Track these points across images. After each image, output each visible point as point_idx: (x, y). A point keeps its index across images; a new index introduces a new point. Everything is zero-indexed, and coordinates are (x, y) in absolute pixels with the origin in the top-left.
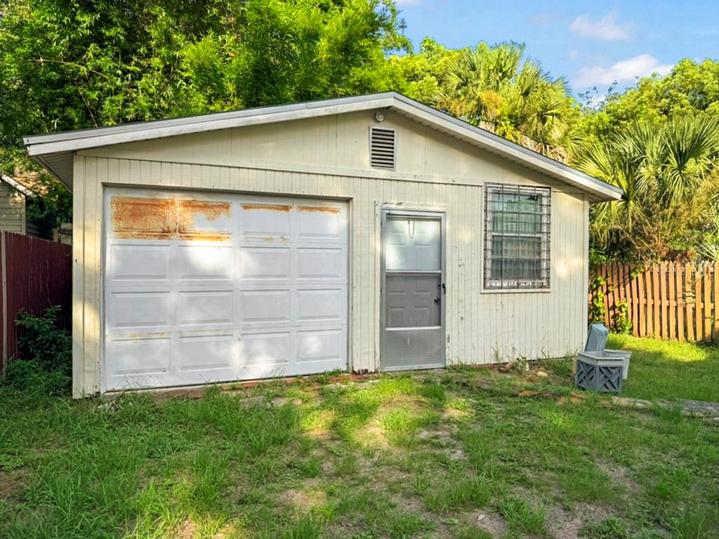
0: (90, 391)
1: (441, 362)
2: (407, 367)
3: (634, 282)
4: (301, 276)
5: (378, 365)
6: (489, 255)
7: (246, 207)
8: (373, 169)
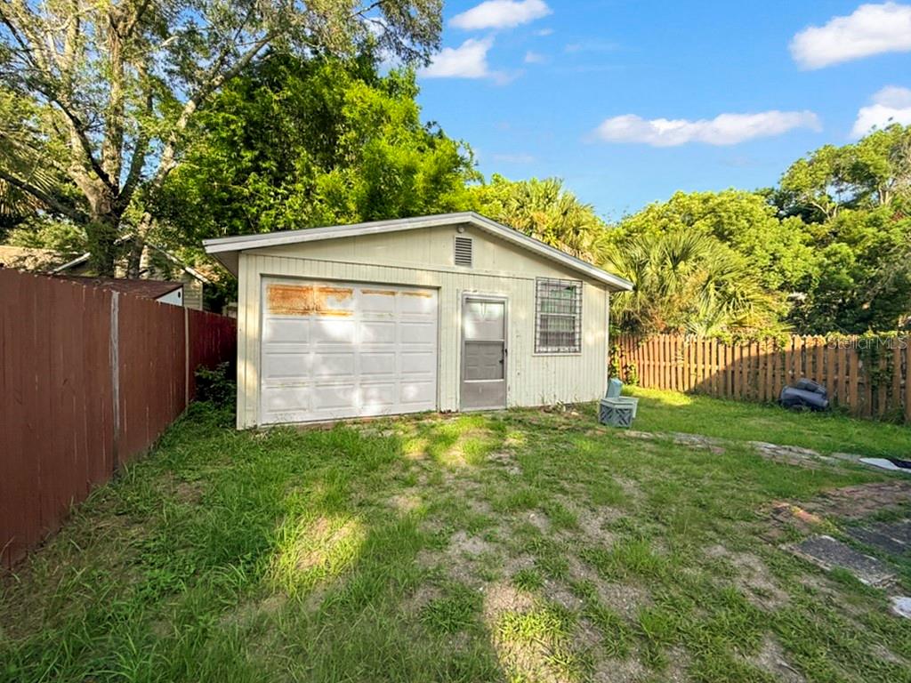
0: (250, 424)
1: (503, 405)
2: (479, 409)
3: (640, 349)
4: (403, 343)
5: (458, 407)
6: (538, 329)
7: (364, 293)
8: (456, 266)
